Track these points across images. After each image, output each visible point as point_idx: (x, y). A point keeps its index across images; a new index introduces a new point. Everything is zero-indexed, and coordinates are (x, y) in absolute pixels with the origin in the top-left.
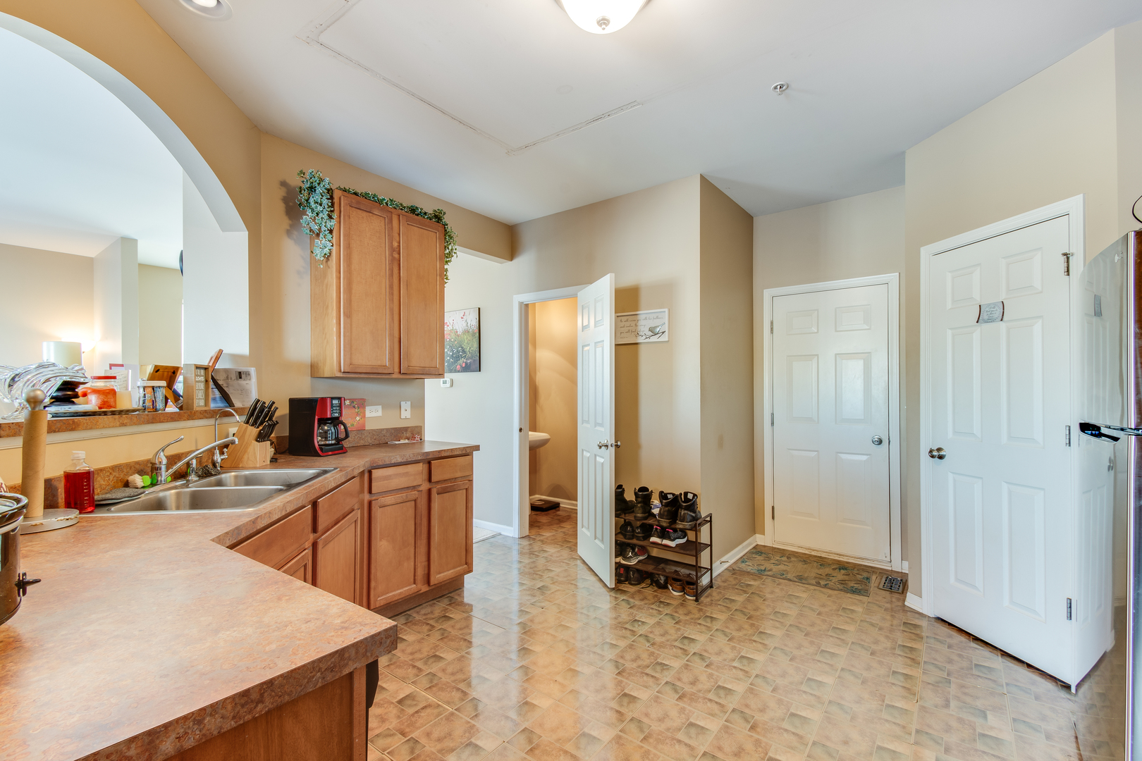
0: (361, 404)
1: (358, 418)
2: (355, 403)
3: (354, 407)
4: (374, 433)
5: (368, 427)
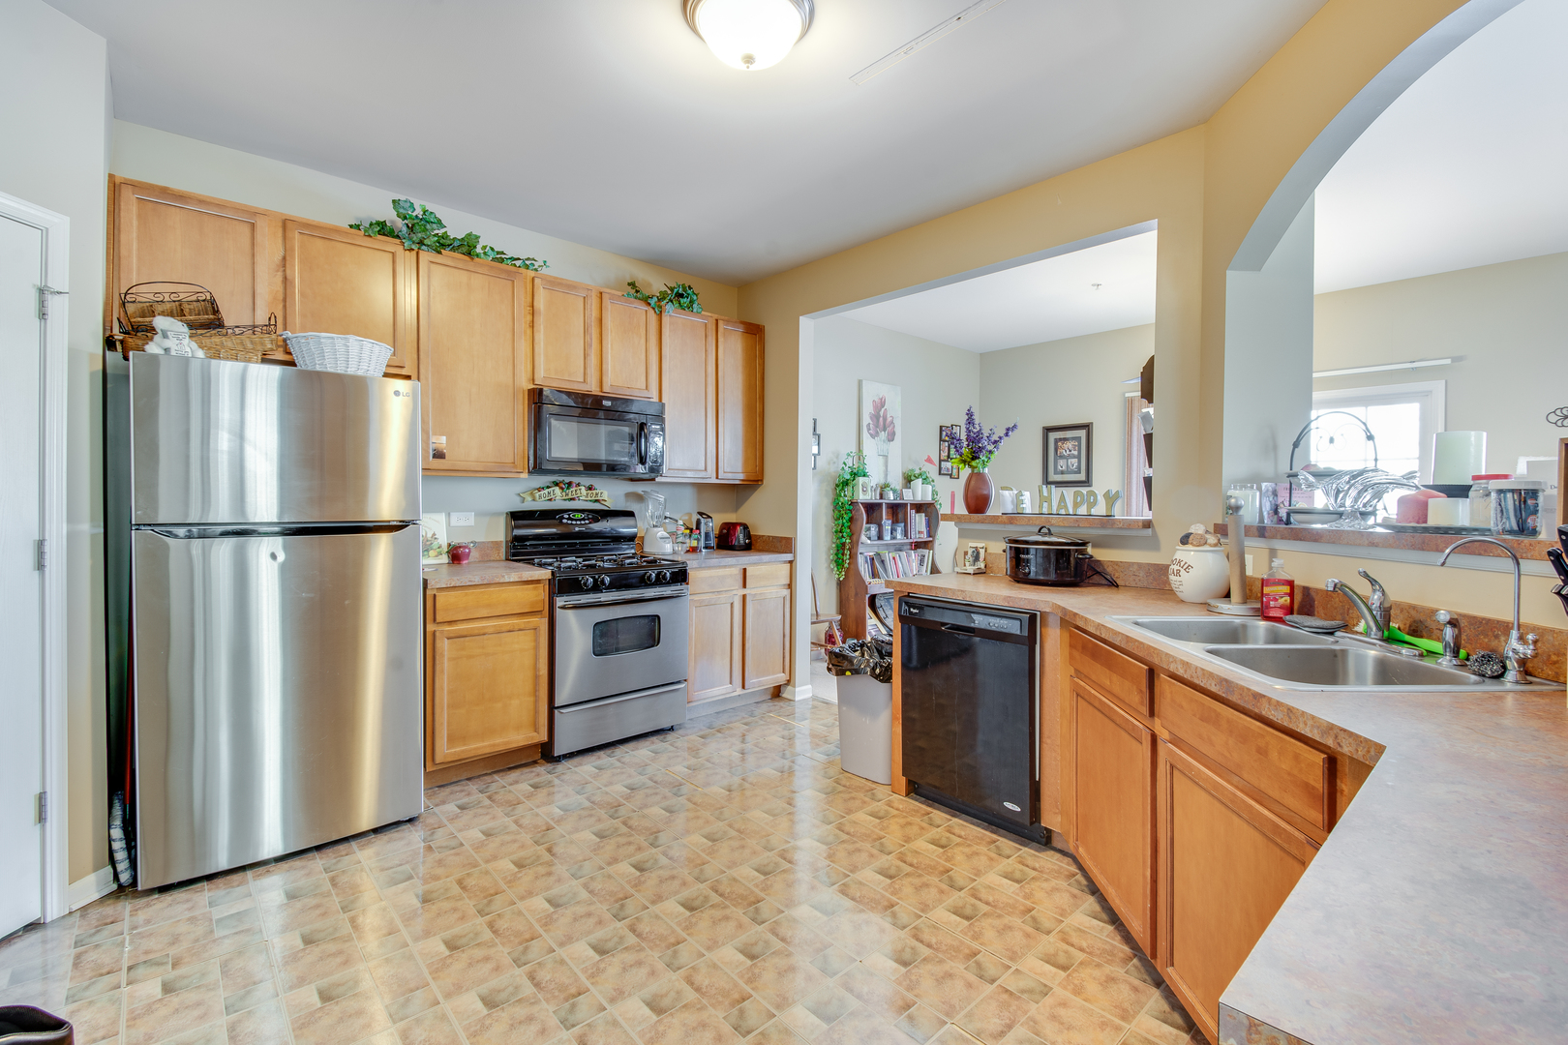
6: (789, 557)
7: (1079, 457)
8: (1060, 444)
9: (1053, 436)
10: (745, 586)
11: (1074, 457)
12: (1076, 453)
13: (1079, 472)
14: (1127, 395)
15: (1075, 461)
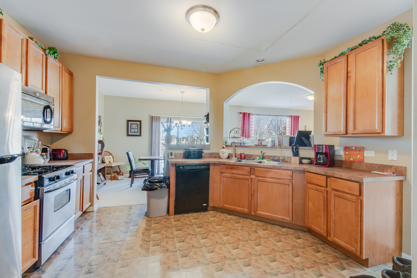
0: (361, 149)
1: (359, 156)
2: (357, 148)
3: (357, 150)
4: (368, 165)
5: (366, 161)
6: (92, 160)
7: (138, 129)
8: (132, 125)
9: (130, 123)
10: (84, 173)
11: (136, 129)
12: (137, 128)
13: (138, 132)
14: (151, 115)
15: (137, 130)
